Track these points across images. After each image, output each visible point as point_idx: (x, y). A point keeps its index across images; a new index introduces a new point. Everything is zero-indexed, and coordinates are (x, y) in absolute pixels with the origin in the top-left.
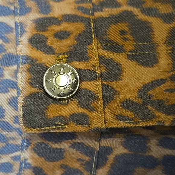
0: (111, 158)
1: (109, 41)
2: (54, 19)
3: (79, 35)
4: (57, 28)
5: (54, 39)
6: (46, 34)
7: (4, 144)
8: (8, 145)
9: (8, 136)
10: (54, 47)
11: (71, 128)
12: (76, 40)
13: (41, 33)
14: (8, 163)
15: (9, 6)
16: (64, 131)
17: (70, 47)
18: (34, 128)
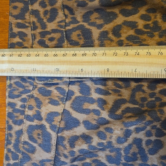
0: (73, 97)
1: (72, 41)
2: (48, 32)
3: (59, 39)
4: (49, 36)
5: (49, 41)
6: (45, 39)
7: (24, 89)
8: (25, 89)
9: (25, 85)
10: (49, 45)
11: (55, 81)
12: (58, 41)
13: (43, 39)
14: (25, 98)
15: (25, 23)
16: (53, 82)
17: (55, 45)
18: (41, 81)
